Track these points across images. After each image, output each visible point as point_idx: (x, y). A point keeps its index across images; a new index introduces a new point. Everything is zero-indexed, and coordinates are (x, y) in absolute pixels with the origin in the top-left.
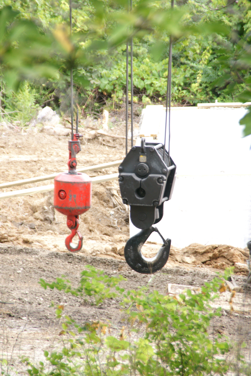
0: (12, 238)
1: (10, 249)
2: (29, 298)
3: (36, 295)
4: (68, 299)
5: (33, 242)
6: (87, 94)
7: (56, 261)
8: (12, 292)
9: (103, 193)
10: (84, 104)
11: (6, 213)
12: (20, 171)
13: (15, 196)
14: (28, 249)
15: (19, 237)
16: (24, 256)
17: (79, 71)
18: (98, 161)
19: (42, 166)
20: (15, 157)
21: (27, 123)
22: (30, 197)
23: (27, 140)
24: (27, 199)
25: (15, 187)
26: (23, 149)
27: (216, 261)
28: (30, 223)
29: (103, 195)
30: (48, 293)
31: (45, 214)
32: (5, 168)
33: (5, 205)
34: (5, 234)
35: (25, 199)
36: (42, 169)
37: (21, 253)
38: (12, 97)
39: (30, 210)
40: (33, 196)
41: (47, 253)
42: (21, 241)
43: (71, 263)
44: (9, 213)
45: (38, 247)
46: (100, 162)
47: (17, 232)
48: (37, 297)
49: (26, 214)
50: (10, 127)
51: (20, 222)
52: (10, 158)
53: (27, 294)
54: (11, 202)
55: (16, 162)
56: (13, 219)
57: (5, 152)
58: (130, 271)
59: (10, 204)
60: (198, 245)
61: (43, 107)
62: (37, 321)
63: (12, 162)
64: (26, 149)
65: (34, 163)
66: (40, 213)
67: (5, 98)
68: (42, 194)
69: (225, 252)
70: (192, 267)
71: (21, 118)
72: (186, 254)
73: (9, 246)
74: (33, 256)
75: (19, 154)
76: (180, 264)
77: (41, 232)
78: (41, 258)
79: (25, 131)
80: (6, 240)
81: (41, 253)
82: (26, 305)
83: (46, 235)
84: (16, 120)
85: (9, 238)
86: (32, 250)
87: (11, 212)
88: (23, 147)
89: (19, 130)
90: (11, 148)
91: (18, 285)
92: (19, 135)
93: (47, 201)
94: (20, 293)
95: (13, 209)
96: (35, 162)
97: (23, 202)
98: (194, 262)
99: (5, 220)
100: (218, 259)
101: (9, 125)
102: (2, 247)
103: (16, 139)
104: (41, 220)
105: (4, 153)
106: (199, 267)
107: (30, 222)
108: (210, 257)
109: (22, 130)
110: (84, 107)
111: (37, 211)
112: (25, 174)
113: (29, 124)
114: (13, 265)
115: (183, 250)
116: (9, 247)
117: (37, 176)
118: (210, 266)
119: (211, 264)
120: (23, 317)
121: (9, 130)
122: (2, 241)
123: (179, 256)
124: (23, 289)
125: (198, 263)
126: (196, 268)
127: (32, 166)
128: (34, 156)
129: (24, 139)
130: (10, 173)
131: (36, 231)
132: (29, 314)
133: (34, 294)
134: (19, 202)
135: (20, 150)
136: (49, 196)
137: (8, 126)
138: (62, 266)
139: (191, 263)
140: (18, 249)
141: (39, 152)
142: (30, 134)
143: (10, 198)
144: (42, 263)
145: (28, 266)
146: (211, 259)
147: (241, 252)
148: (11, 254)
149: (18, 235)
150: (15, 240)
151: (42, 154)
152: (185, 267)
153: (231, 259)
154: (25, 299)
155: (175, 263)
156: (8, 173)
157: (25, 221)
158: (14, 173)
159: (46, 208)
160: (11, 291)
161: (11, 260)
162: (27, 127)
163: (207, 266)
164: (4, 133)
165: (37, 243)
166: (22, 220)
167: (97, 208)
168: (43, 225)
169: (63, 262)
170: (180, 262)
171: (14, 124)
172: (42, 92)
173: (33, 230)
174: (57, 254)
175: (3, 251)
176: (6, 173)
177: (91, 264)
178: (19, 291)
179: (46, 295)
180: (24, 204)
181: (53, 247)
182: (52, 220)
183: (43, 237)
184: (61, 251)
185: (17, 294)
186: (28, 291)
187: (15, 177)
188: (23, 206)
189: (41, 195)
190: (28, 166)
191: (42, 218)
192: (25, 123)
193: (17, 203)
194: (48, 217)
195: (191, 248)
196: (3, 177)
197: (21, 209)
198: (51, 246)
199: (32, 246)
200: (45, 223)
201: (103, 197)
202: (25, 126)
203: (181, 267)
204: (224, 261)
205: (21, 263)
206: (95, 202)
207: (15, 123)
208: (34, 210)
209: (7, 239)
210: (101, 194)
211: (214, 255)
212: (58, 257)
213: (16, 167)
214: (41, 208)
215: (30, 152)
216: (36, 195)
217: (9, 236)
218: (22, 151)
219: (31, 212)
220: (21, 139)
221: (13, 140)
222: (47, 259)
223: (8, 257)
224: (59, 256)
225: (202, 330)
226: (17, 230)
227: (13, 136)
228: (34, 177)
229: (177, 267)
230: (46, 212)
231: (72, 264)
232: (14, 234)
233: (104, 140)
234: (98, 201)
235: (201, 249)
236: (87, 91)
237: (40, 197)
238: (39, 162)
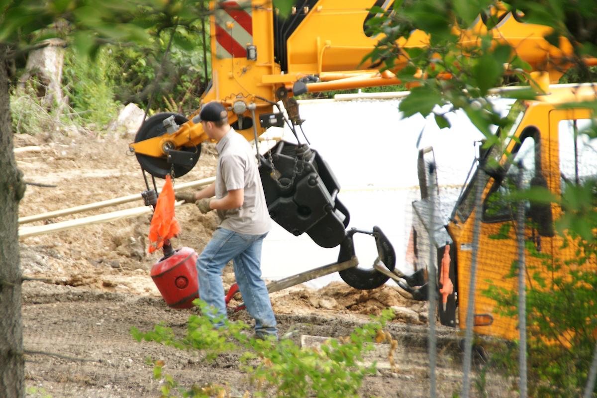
0: (88, 280)
1: (86, 294)
2: (113, 360)
3: (122, 354)
4: (167, 359)
5: (116, 285)
6: (185, 86)
7: (149, 309)
8: (91, 352)
9: (211, 218)
10: (181, 100)
11: (79, 247)
12: (97, 191)
13: (91, 224)
14: (110, 294)
15: (98, 278)
16: (106, 303)
17: (173, 55)
18: (202, 174)
19: (127, 183)
20: (90, 173)
21: (105, 126)
22: (112, 226)
23: (105, 149)
24: (107, 228)
25: (90, 212)
26: (100, 161)
27: (364, 305)
28: (112, 260)
29: (210, 221)
30: (139, 353)
31: (132, 248)
32: (76, 187)
33: (77, 237)
34: (78, 274)
35: (105, 228)
36: (127, 187)
37: (101, 299)
38: (83, 92)
39: (111, 243)
40: (116, 224)
41: (136, 298)
42: (100, 284)
43: (169, 311)
44: (83, 247)
45: (124, 292)
46: (205, 177)
47: (95, 271)
48: (124, 358)
49: (107, 248)
50: (82, 133)
51: (98, 259)
52: (83, 173)
53: (110, 354)
54: (85, 232)
55: (91, 179)
56: (89, 256)
57: (75, 165)
58: (249, 321)
59: (84, 236)
60: (340, 284)
61: (126, 105)
62: (125, 390)
63: (85, 179)
64: (104, 161)
65: (115, 180)
66: (126, 247)
67: (73, 93)
68: (127, 220)
69: (377, 292)
70: (333, 314)
71: (96, 120)
72: (325, 297)
73: (85, 290)
74: (118, 304)
75: (95, 168)
76: (317, 310)
77: (128, 272)
78: (129, 305)
79: (102, 138)
80: (80, 283)
81: (128, 299)
82: (109, 369)
83: (134, 275)
84: (89, 122)
85: (85, 280)
86: (116, 295)
87: (86, 246)
88: (101, 159)
89: (94, 136)
90: (83, 160)
91: (99, 343)
92: (94, 142)
93: (135, 230)
94: (101, 353)
95: (88, 242)
96: (117, 178)
97: (102, 232)
98: (335, 307)
99: (78, 256)
100: (368, 302)
101: (80, 129)
102: (75, 292)
103: (91, 148)
104: (127, 256)
105: (74, 167)
106: (342, 313)
107: (112, 258)
108: (357, 300)
109: (99, 137)
110: (181, 103)
111: (121, 244)
112: (103, 195)
113: (108, 127)
114: (91, 315)
115: (320, 291)
116: (84, 292)
117: (121, 196)
118: (357, 312)
119: (358, 310)
120: (106, 385)
121: (80, 136)
122: (75, 284)
123: (315, 299)
124: (105, 348)
125: (340, 308)
126: (338, 314)
127: (113, 184)
128: (116, 170)
129: (101, 148)
130: (83, 194)
131: (120, 271)
132: (115, 382)
133: (120, 353)
134: (96, 232)
135: (96, 162)
136: (137, 223)
137: (79, 131)
138: (157, 316)
139: (331, 308)
140: (97, 294)
141: (122, 165)
142: (109, 141)
143: (84, 228)
144: (130, 312)
145: (111, 316)
146: (358, 302)
147: (397, 291)
148: (87, 301)
149: (97, 275)
150: (92, 283)
151: (126, 167)
152: (324, 314)
153: (385, 302)
154: (109, 361)
155: (309, 309)
156: (80, 193)
157: (105, 258)
158: (88, 193)
159: (133, 239)
160: (89, 350)
161: (88, 310)
162: (105, 131)
163: (353, 311)
164: (73, 141)
165: (123, 287)
166: (101, 256)
167: (203, 238)
168: (130, 262)
169: (159, 311)
170: (317, 308)
171: (87, 128)
172: (124, 84)
173: (116, 269)
174: (150, 300)
175: (76, 297)
176: (78, 193)
177: (197, 313)
178: (100, 349)
179: (137, 355)
180: (103, 235)
181: (144, 291)
182: (142, 256)
183: (130, 278)
184: (156, 297)
185: (97, 354)
186: (112, 350)
187: (90, 199)
188: (103, 238)
189: (126, 222)
190: (107, 184)
191: (129, 254)
192: (102, 126)
193: (94, 234)
194: (137, 252)
195: (331, 288)
196: (73, 200)
197: (100, 242)
198: (141, 290)
199: (116, 291)
200: (133, 260)
201: (210, 223)
202: (103, 130)
203: (318, 313)
204: (376, 304)
205: (101, 313)
206: (200, 230)
207: (88, 126)
208: (117, 242)
209: (81, 281)
210: (207, 220)
211: (361, 297)
212: (152, 304)
213: (92, 186)
214: (126, 240)
215: (110, 165)
216: (120, 222)
217: (84, 277)
218: (99, 164)
219: (113, 245)
220: (97, 148)
221: (86, 149)
222: (137, 307)
223: (83, 305)
224: (153, 302)
225: (351, 391)
226: (95, 270)
227: (86, 144)
228: (116, 197)
229: (312, 314)
230: (134, 245)
231: (170, 313)
232: (91, 275)
233: (209, 148)
234: (204, 229)
235: (344, 289)
236: (185, 82)
237: (125, 225)
238: (123, 178)
